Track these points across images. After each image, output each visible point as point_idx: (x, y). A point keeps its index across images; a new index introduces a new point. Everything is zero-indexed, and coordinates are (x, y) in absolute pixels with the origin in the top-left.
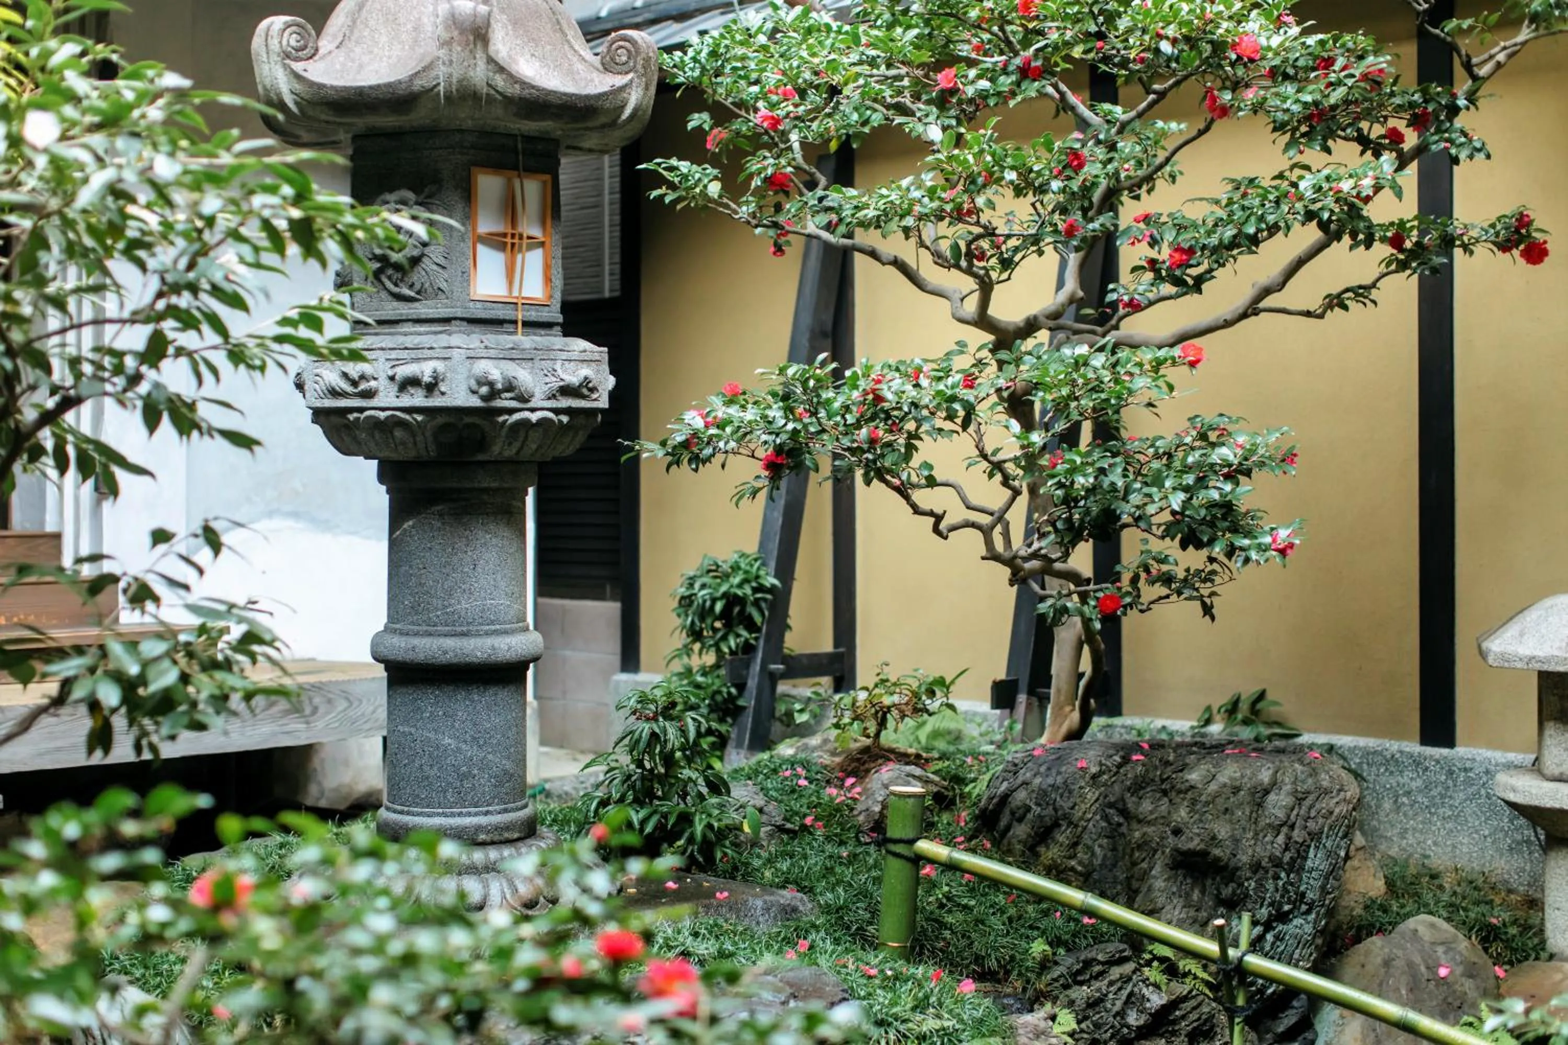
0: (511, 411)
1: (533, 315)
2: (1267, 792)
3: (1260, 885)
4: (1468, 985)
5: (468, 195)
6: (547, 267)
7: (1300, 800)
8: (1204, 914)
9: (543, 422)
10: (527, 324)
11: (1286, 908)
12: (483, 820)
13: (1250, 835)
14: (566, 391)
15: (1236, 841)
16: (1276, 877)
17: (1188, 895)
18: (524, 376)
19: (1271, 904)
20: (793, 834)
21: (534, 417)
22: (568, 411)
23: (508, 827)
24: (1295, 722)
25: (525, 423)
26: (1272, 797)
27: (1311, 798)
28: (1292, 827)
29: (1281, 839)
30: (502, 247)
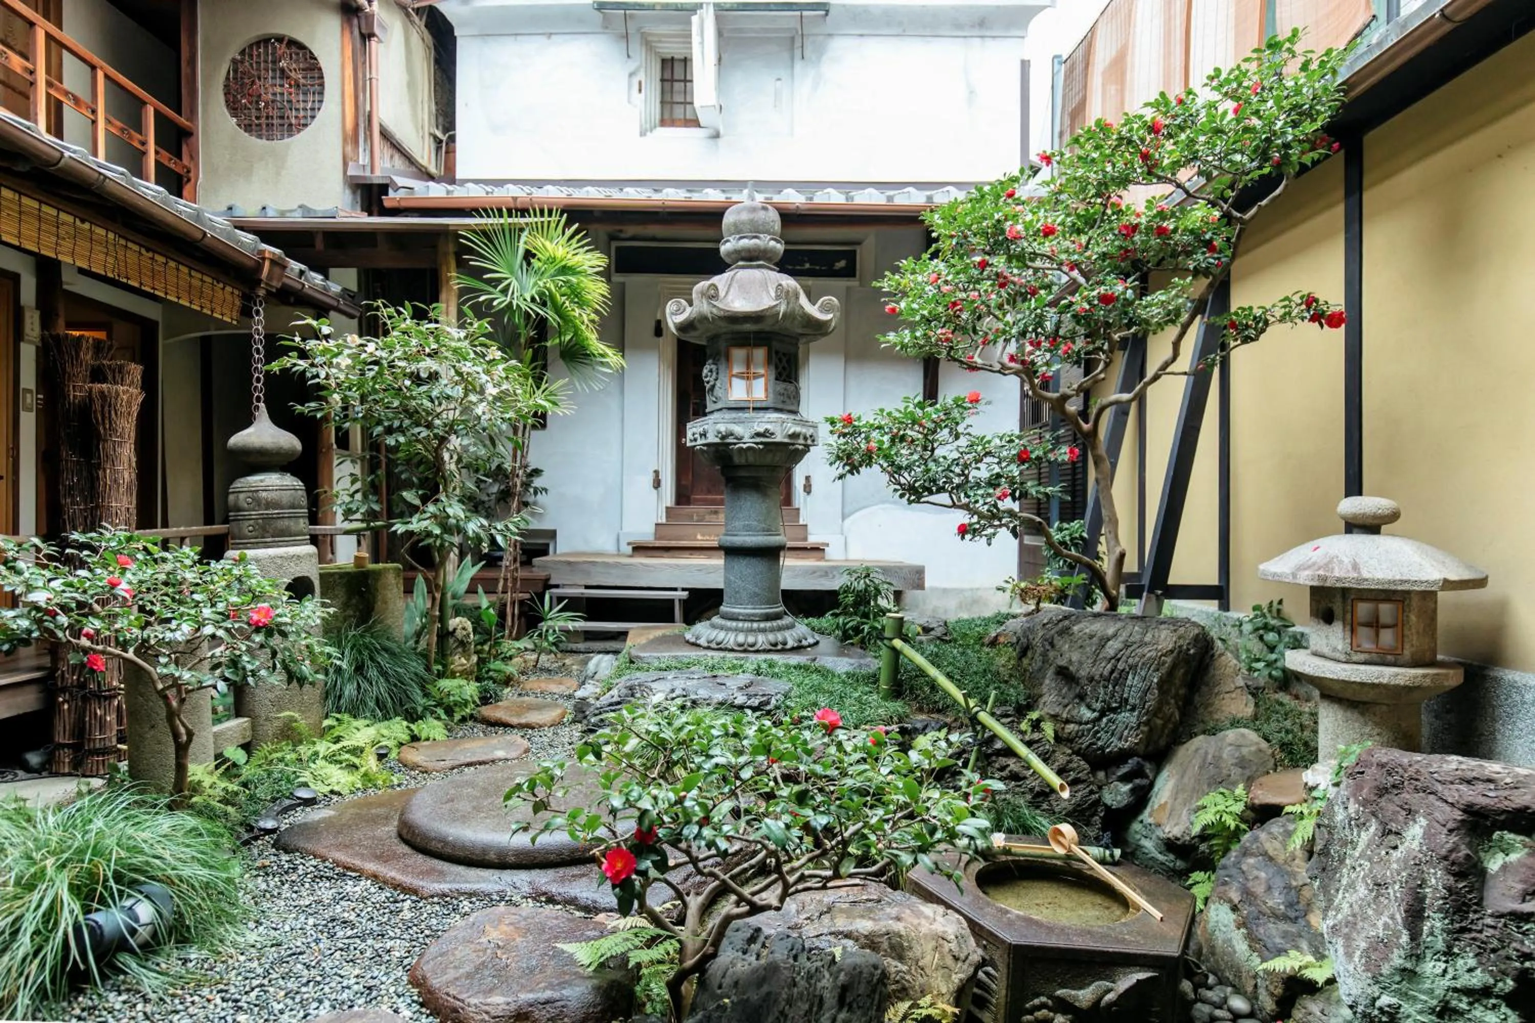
0: (735, 444)
1: (758, 405)
2: (1109, 640)
3: (1094, 690)
4: (1236, 772)
5: (728, 358)
6: (766, 384)
7: (1127, 647)
8: (1066, 701)
9: (749, 448)
10: (754, 409)
11: (1114, 705)
12: (742, 611)
13: (1090, 661)
14: (758, 435)
15: (1081, 663)
16: (1106, 687)
17: (1061, 690)
18: (738, 429)
19: (1104, 701)
20: (946, 642)
21: (745, 446)
22: (761, 443)
23: (753, 615)
24: (1294, 619)
25: (742, 448)
26: (1111, 643)
27: (1135, 646)
28: (1118, 660)
29: (1109, 666)
30: (743, 378)
